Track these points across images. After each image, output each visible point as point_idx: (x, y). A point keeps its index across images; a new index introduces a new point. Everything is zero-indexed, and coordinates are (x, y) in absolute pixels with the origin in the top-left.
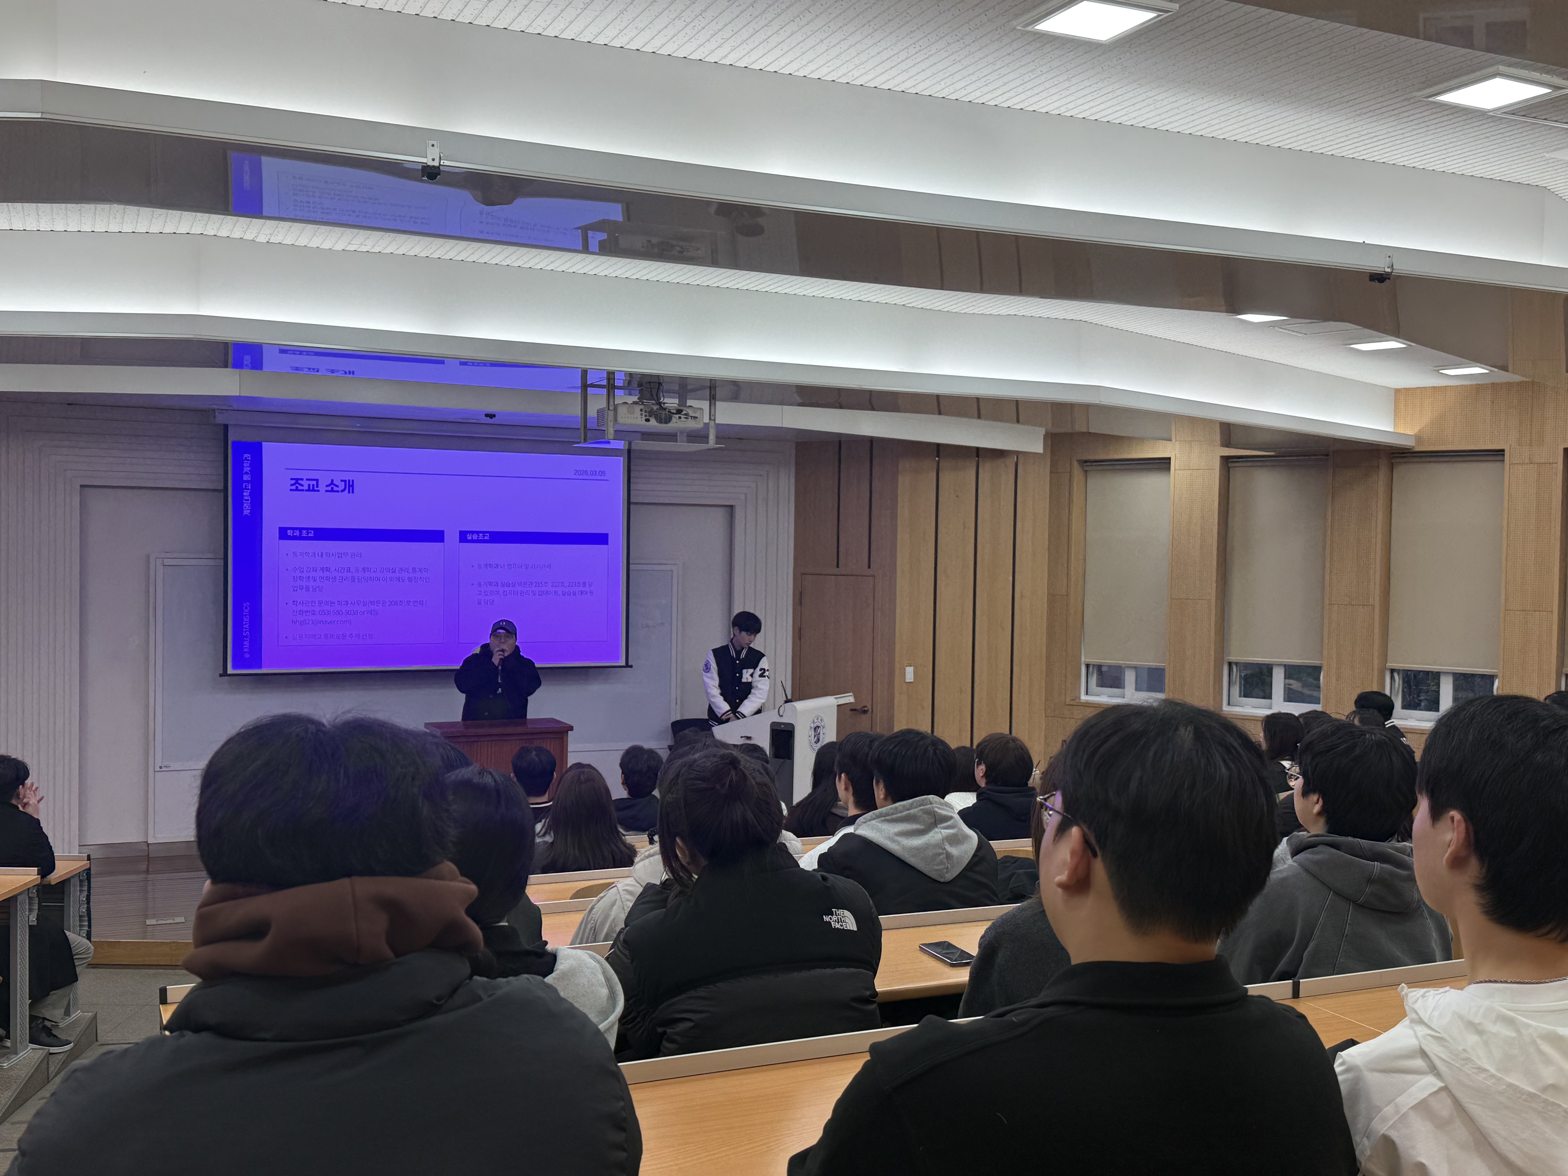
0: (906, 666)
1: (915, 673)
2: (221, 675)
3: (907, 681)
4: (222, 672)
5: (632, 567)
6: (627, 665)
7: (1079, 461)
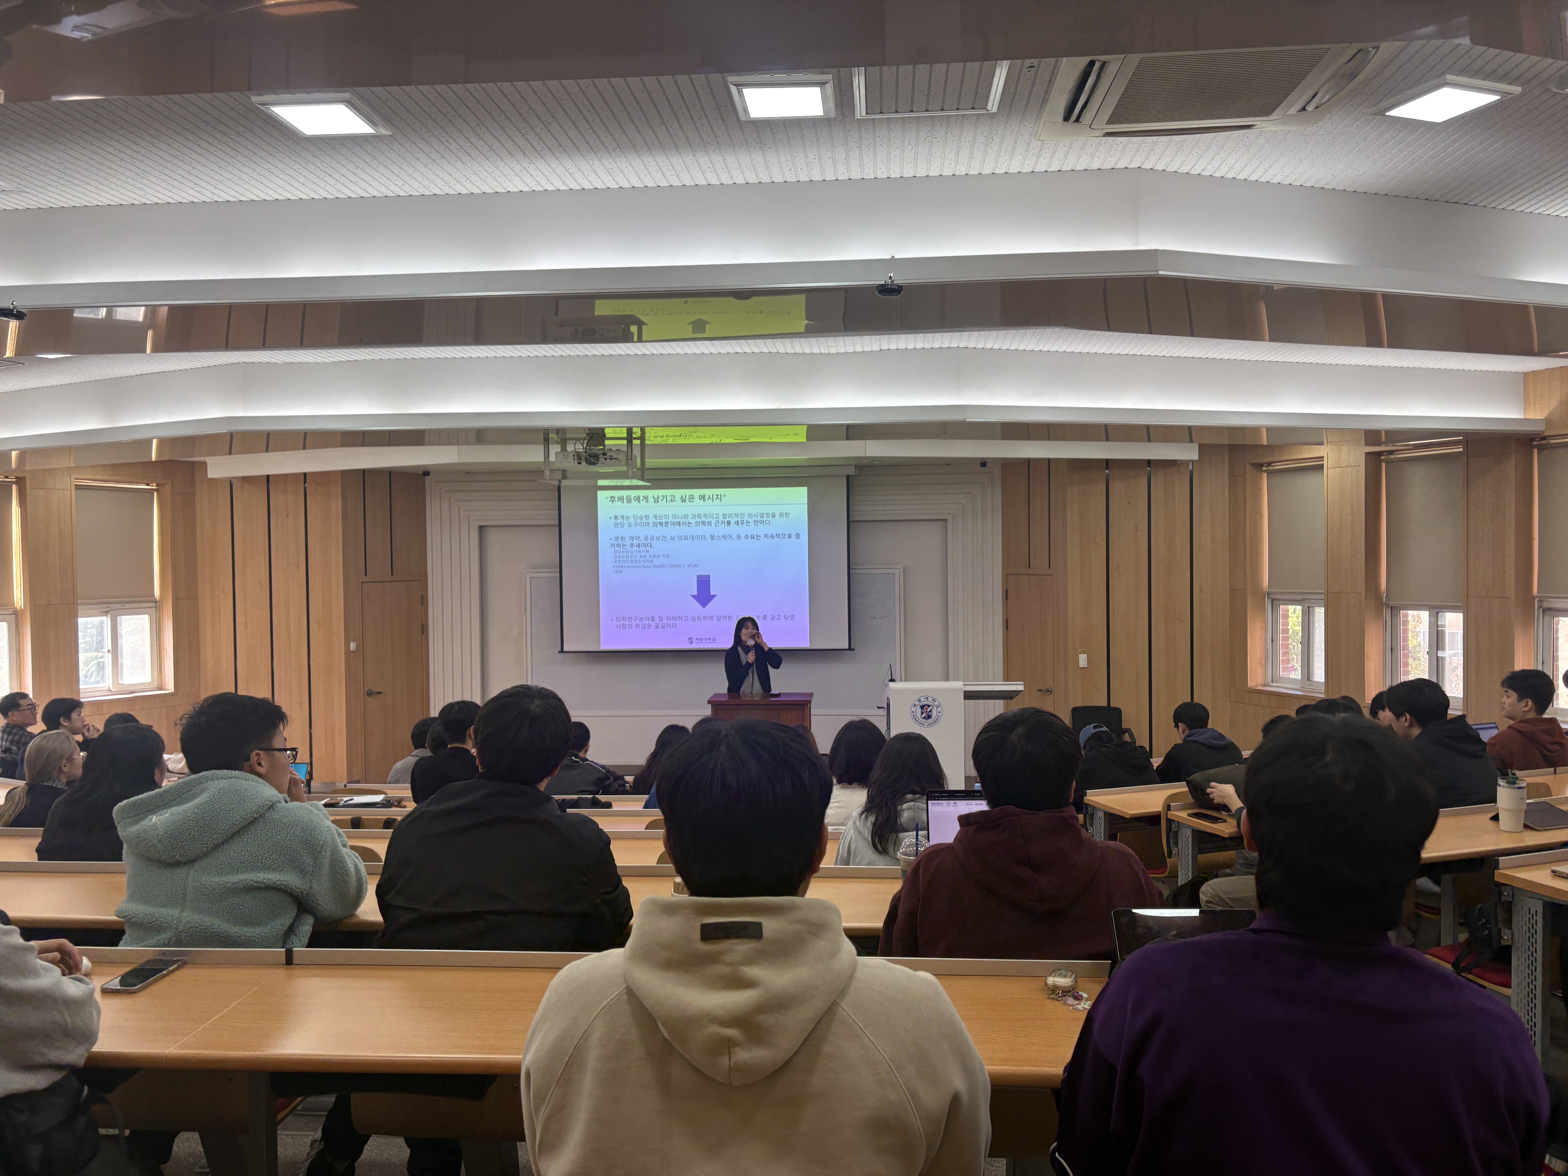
0: (1080, 653)
1: (1089, 661)
2: (559, 652)
3: (1080, 666)
4: (559, 649)
5: (851, 571)
6: (850, 649)
7: (1252, 465)
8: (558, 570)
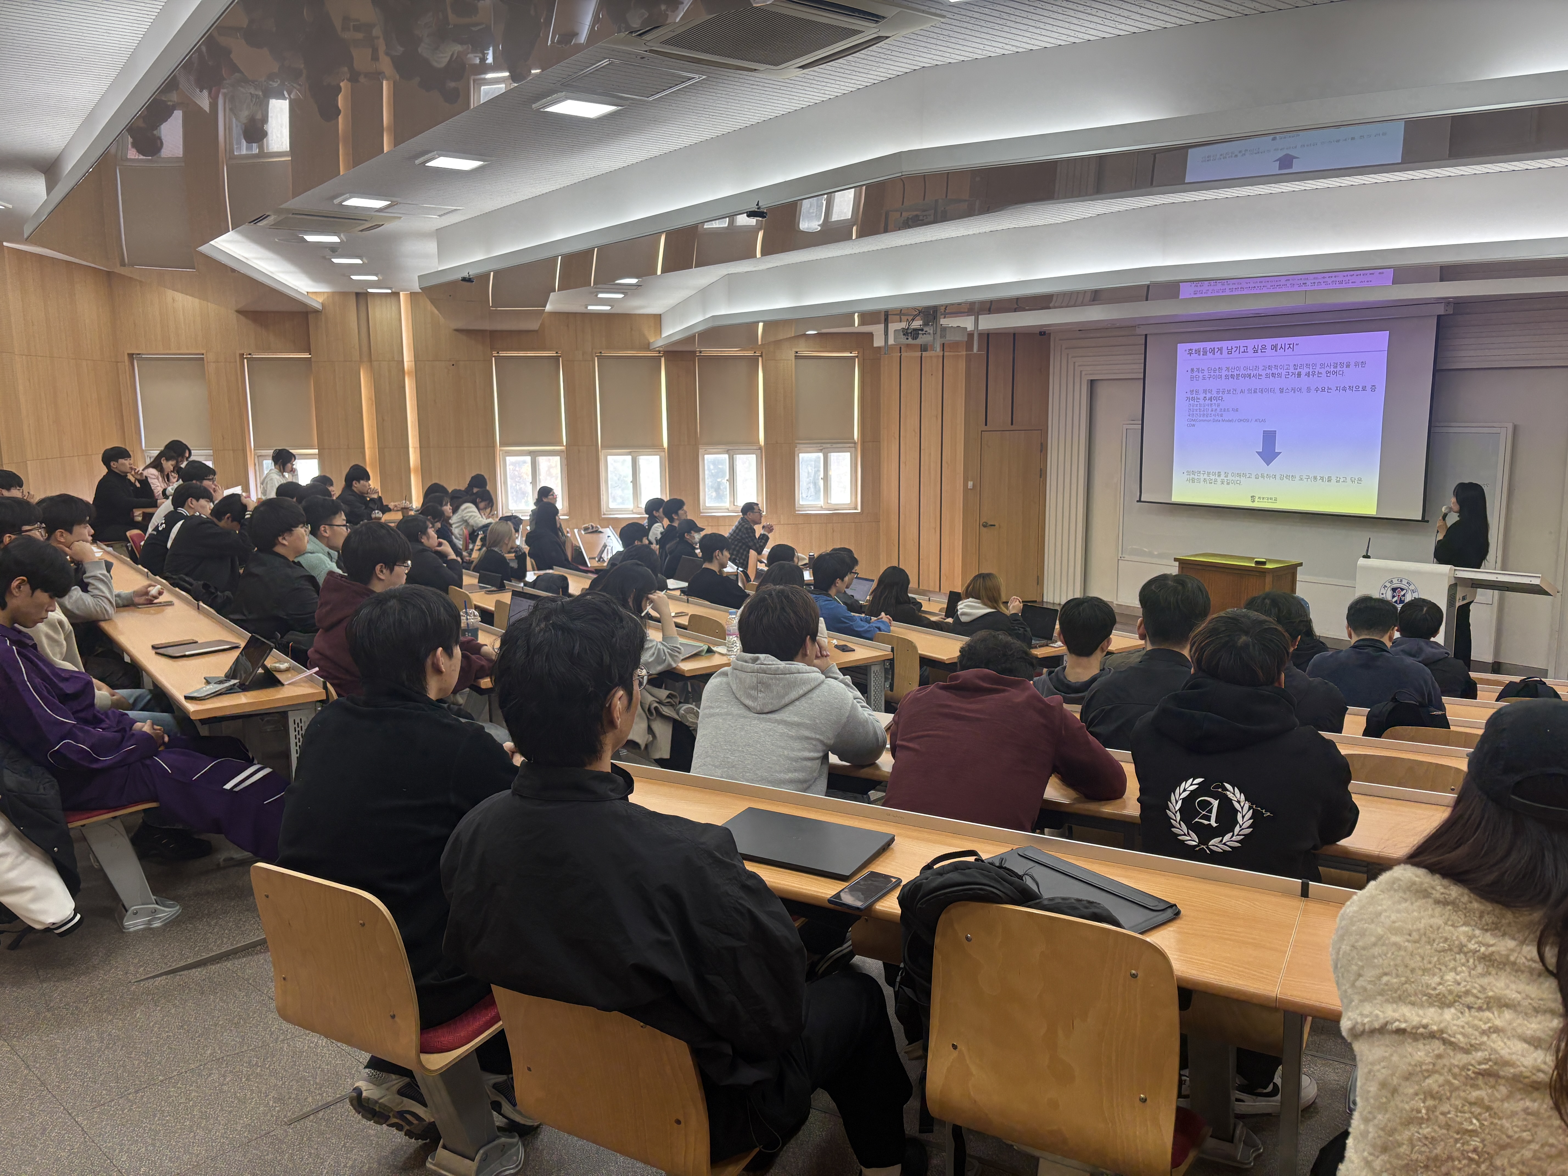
6: (1423, 520)
8: (1140, 422)
